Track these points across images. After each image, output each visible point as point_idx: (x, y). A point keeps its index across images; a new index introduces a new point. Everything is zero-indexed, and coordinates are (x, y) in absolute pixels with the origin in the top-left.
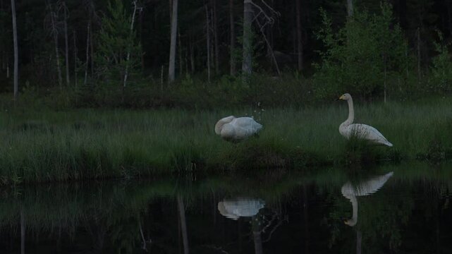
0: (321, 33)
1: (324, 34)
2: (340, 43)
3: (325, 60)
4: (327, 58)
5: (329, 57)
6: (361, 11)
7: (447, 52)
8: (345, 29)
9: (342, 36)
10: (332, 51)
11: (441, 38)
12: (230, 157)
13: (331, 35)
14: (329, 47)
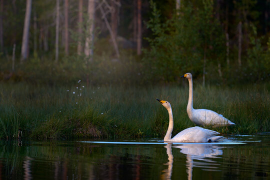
0: (151, 23)
1: (153, 24)
2: (167, 33)
3: (153, 47)
4: (154, 45)
5: (157, 44)
6: (186, 6)
7: (260, 45)
8: (172, 20)
9: (169, 26)
10: (160, 39)
11: (255, 32)
12: (53, 127)
13: (159, 25)
14: (157, 36)
